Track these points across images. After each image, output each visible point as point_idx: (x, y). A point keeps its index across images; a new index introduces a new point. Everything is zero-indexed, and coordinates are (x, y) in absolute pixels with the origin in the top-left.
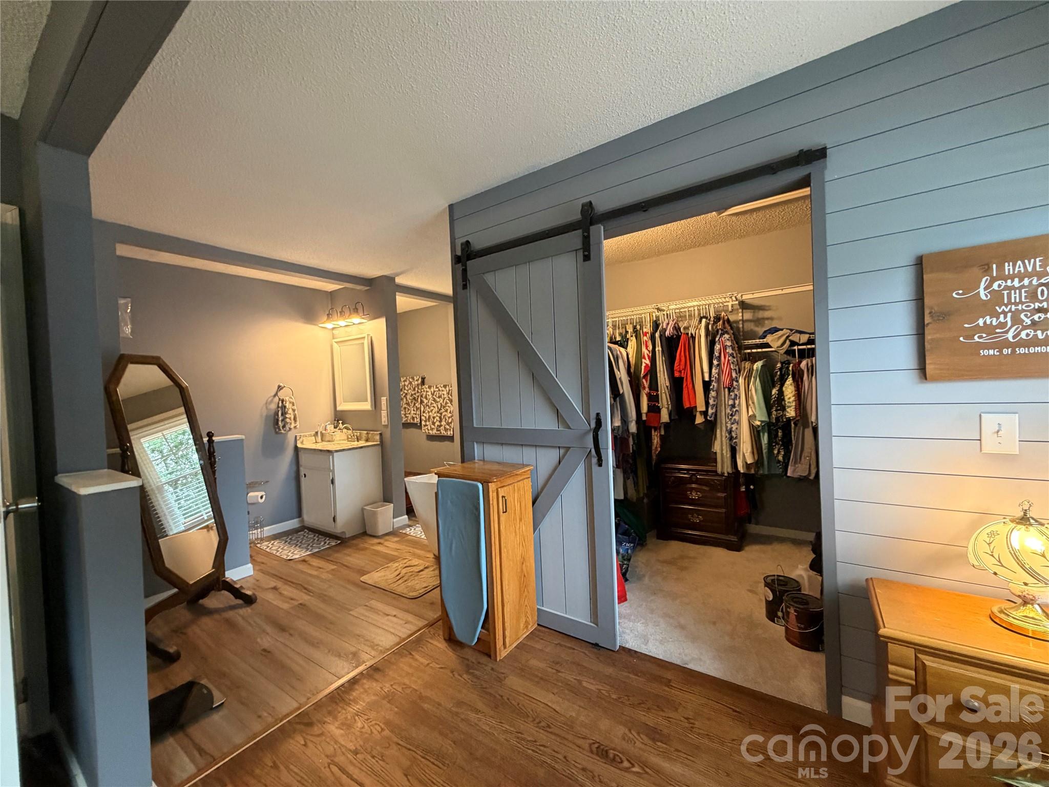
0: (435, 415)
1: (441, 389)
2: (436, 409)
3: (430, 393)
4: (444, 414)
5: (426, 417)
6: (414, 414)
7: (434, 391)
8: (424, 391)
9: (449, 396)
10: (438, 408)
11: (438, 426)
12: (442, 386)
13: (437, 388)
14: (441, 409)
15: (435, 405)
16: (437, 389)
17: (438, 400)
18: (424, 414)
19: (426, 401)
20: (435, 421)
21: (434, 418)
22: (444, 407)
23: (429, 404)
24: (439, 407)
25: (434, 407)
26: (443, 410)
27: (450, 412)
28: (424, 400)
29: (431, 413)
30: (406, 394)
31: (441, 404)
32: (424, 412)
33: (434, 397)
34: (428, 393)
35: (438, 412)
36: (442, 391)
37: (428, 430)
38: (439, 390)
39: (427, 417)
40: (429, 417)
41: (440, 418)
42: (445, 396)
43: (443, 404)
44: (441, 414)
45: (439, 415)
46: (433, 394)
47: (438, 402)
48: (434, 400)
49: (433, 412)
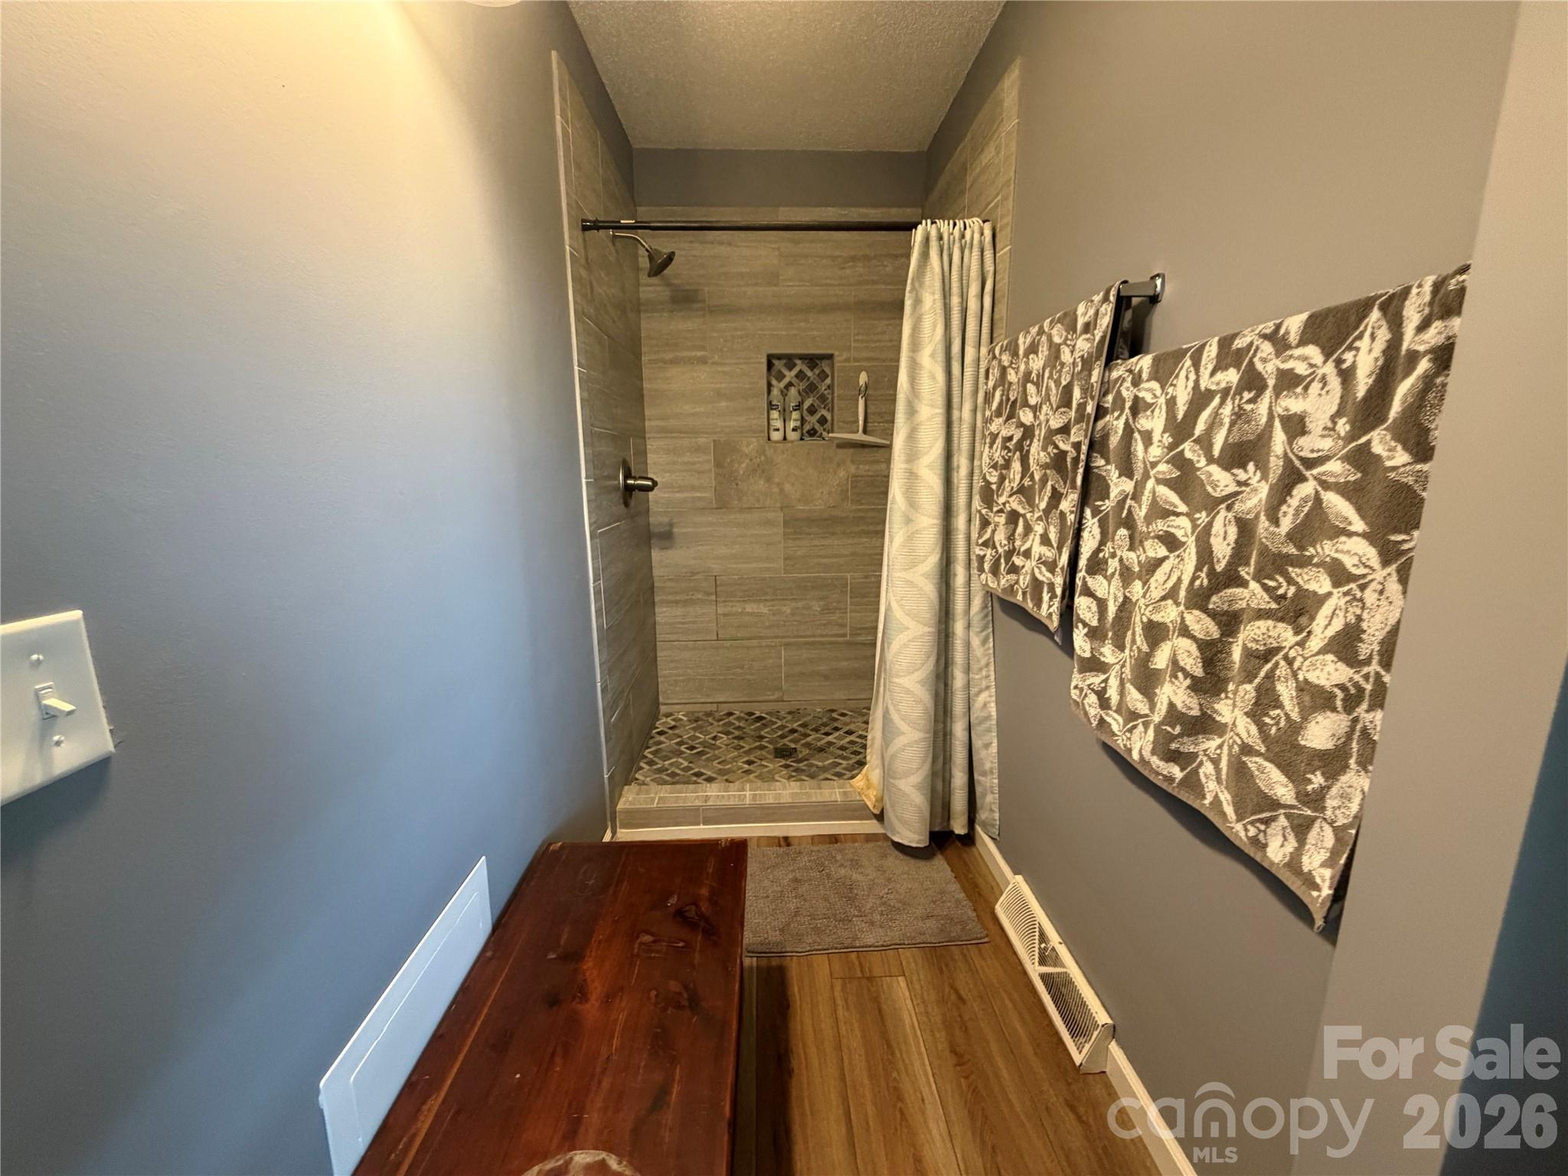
0: (1170, 614)
1: (1269, 365)
2: (1185, 566)
3: (1154, 422)
4: (1252, 634)
5: (1102, 604)
6: (1042, 561)
7: (1200, 399)
8: (1119, 400)
9: (1379, 441)
10: (1205, 555)
11: (1174, 714)
12: (1294, 325)
13: (1229, 356)
14: (1231, 578)
15: (1181, 527)
16: (1231, 376)
17: (1221, 480)
18: (1098, 584)
19: (1119, 486)
20: (1161, 660)
21: (1156, 633)
22: (1275, 564)
23: (1141, 513)
24: (1222, 549)
25: (1171, 542)
26: (1252, 594)
27: (1345, 645)
28: (1112, 473)
29: (1137, 587)
30: (1028, 432)
31: (1245, 528)
32: (1097, 566)
33: (1189, 450)
34: (1144, 423)
35: (1199, 600)
36: (1289, 381)
37: (1104, 703)
38: (1253, 382)
39: (1112, 610)
40: (1126, 606)
41: (1212, 653)
42: (1312, 443)
43: (1273, 534)
44: (1230, 622)
45: (1202, 625)
46: (1180, 429)
47: (1212, 504)
48: (1185, 481)
49: (1159, 582)
